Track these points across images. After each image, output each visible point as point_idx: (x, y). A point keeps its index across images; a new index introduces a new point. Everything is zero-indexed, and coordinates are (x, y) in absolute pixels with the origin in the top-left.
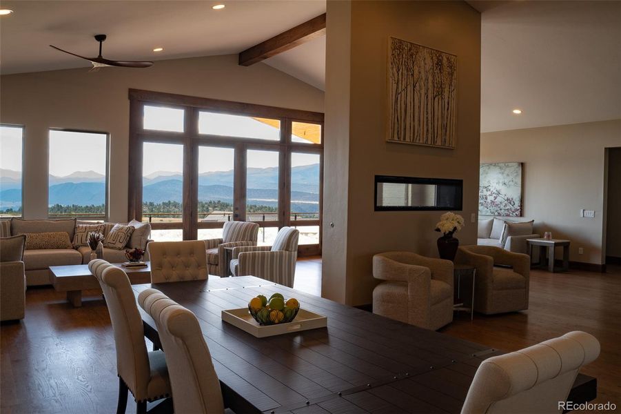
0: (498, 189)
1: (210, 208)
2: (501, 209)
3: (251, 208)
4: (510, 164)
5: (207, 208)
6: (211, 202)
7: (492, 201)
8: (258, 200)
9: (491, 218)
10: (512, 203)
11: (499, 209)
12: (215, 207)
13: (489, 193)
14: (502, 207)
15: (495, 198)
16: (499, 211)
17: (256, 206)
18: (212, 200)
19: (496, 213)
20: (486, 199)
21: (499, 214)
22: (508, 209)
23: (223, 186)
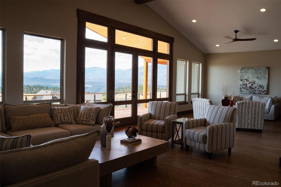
0: (254, 80)
1: (34, 89)
2: (255, 91)
3: (55, 88)
4: (261, 68)
5: (33, 89)
6: (34, 86)
7: (250, 87)
8: (57, 84)
9: (251, 95)
10: (263, 88)
11: (254, 91)
12: (37, 88)
13: (248, 82)
14: (256, 89)
15: (252, 85)
16: (254, 92)
17: (57, 88)
18: (35, 85)
19: (253, 93)
20: (246, 85)
21: (254, 93)
22: (260, 91)
23: (40, 78)
